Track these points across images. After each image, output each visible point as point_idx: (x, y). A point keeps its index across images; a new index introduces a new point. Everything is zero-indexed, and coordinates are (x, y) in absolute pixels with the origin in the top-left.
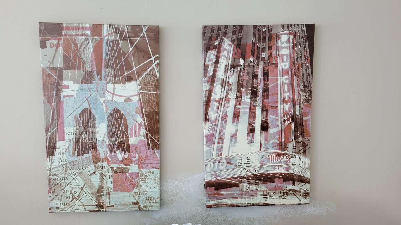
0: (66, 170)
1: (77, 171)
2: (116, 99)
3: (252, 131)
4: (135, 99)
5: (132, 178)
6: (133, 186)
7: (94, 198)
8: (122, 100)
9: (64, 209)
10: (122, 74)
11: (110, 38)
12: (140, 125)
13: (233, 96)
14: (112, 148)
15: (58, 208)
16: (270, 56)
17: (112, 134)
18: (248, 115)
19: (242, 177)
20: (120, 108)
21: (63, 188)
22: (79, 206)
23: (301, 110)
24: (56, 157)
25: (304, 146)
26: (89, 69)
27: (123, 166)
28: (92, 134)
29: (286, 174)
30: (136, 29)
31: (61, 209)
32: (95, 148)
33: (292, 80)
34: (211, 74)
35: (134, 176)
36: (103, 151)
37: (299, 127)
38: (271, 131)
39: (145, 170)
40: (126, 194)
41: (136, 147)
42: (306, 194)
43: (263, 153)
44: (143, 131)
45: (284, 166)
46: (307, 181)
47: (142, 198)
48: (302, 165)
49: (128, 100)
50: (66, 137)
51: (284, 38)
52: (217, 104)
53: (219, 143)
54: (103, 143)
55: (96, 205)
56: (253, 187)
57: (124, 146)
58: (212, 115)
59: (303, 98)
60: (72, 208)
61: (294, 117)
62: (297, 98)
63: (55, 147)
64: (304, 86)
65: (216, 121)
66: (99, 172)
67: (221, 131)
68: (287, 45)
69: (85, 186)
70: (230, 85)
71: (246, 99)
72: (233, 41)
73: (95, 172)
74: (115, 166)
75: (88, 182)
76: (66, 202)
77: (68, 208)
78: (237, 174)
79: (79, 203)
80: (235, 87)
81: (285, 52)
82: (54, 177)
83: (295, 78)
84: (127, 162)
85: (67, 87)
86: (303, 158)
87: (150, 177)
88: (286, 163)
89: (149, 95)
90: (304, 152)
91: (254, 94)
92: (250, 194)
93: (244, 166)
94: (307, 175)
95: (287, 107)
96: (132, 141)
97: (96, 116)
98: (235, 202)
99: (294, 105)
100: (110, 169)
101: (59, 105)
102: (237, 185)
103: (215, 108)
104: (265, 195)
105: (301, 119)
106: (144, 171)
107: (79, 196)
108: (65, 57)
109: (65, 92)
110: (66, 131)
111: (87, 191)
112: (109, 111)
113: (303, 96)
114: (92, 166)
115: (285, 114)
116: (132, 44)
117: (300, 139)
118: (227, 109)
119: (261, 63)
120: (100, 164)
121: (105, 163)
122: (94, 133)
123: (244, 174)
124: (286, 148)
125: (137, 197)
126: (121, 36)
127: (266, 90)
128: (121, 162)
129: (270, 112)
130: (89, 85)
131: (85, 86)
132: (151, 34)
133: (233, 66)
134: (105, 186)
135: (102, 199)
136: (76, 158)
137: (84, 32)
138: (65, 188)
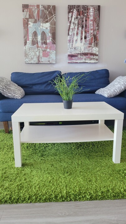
0: (29, 50)
1: (33, 50)
2: (43, 28)
3: (82, 39)
4: (49, 28)
7: (37, 59)
8: (45, 28)
10: (45, 20)
11: (42, 9)
12: (50, 36)
13: (76, 27)
16: (87, 15)
17: (42, 39)
18: (80, 34)
19: (78, 54)
20: (44, 31)
22: (33, 61)
23: (96, 32)
24: (27, 46)
25: (97, 44)
26: (36, 19)
28: (36, 39)
29: (91, 53)
30: (49, 6)
32: (37, 43)
33: (94, 23)
34: (70, 20)
36: (40, 44)
37: (95, 38)
38: (87, 39)
40: (46, 58)
41: (49, 43)
42: (97, 60)
43: (85, 46)
44: (51, 38)
45: (91, 50)
46: (97, 55)
47: (50, 59)
48: (96, 50)
49: (47, 28)
50: (30, 40)
51: (91, 9)
52: (72, 30)
53: (72, 42)
54: (40, 42)
55: (38, 61)
56: (82, 57)
57: (45, 43)
58: (70, 33)
59: (97, 29)
61: (94, 35)
62: (95, 29)
63: (26, 43)
64: (97, 25)
65: (71, 35)
66: (39, 51)
67: (73, 39)
68: (92, 12)
70: (75, 24)
71: (80, 29)
72: (76, 10)
75: (35, 54)
76: (30, 60)
77: (30, 62)
78: (77, 53)
80: (77, 25)
81: (92, 14)
82: (26, 52)
83: (94, 22)
84: (46, 48)
85: (30, 24)
86: (96, 48)
87: (53, 53)
88: (91, 49)
89: (53, 27)
90: (97, 46)
91: (82, 27)
92: (81, 59)
93: (79, 50)
94: (97, 53)
95: (92, 31)
96: (48, 41)
97: (38, 33)
98: (76, 61)
99: (94, 31)
101: (28, 29)
102: (77, 56)
103: (71, 31)
104: (85, 59)
105: (96, 35)
106: (51, 51)
107: (33, 58)
108: (29, 15)
109: (29, 26)
110: (29, 38)
111: (35, 57)
112: (41, 32)
113: (97, 28)
114: (37, 49)
115: (91, 34)
116: (48, 11)
117: (96, 42)
118: (75, 32)
119: (85, 17)
120: (39, 48)
121: (40, 48)
123: (79, 52)
124: (91, 45)
126: (45, 9)
127: (86, 26)
128: (45, 48)
129: (87, 33)
131: (35, 24)
132: (53, 8)
133: (77, 18)
134: (40, 55)
135: (39, 59)
136: (32, 46)
137: (35, 7)
138: (29, 55)
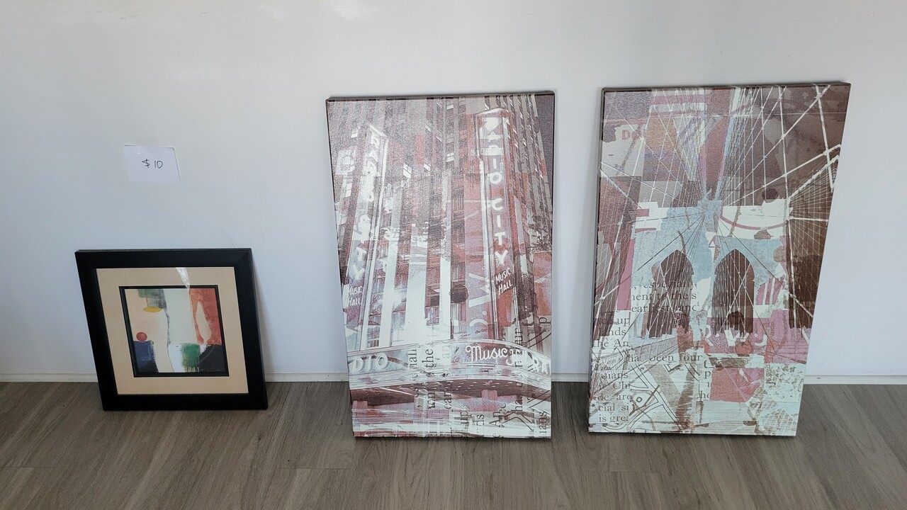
0: (626, 362)
1: (647, 363)
2: (739, 233)
4: (778, 234)
5: (749, 378)
6: (750, 392)
7: (673, 410)
8: (750, 235)
9: (615, 427)
10: (758, 185)
11: (744, 115)
12: (780, 283)
14: (718, 325)
15: (605, 425)
17: (720, 299)
20: (743, 251)
21: (617, 391)
22: (644, 422)
24: (611, 339)
26: (692, 177)
27: (735, 356)
28: (682, 300)
30: (801, 95)
31: (611, 426)
32: (685, 323)
35: (754, 375)
36: (699, 328)
39: (778, 365)
40: (734, 405)
41: (765, 323)
44: (784, 294)
47: (763, 414)
49: (763, 235)
50: (633, 304)
54: (699, 316)
55: (675, 422)
57: (741, 321)
60: (630, 426)
63: (610, 322)
66: (688, 365)
69: (659, 390)
73: (679, 366)
74: (719, 356)
75: (664, 383)
76: (622, 415)
77: (623, 425)
79: (645, 418)
82: (603, 373)
84: (745, 349)
85: (646, 213)
87: (786, 378)
89: (808, 225)
96: (760, 311)
97: (694, 266)
100: (708, 361)
101: (626, 244)
106: (774, 366)
107: (645, 405)
108: (648, 155)
109: (640, 223)
110: (634, 293)
111: (660, 398)
112: (722, 256)
114: (676, 356)
116: (787, 125)
120: (690, 352)
121: (701, 351)
122: (687, 297)
125: (754, 412)
126: (767, 111)
128: (731, 350)
130: (688, 208)
131: (680, 210)
132: (833, 104)
134: (695, 391)
135: (688, 412)
136: (648, 341)
137: (693, 106)
138: (621, 391)
